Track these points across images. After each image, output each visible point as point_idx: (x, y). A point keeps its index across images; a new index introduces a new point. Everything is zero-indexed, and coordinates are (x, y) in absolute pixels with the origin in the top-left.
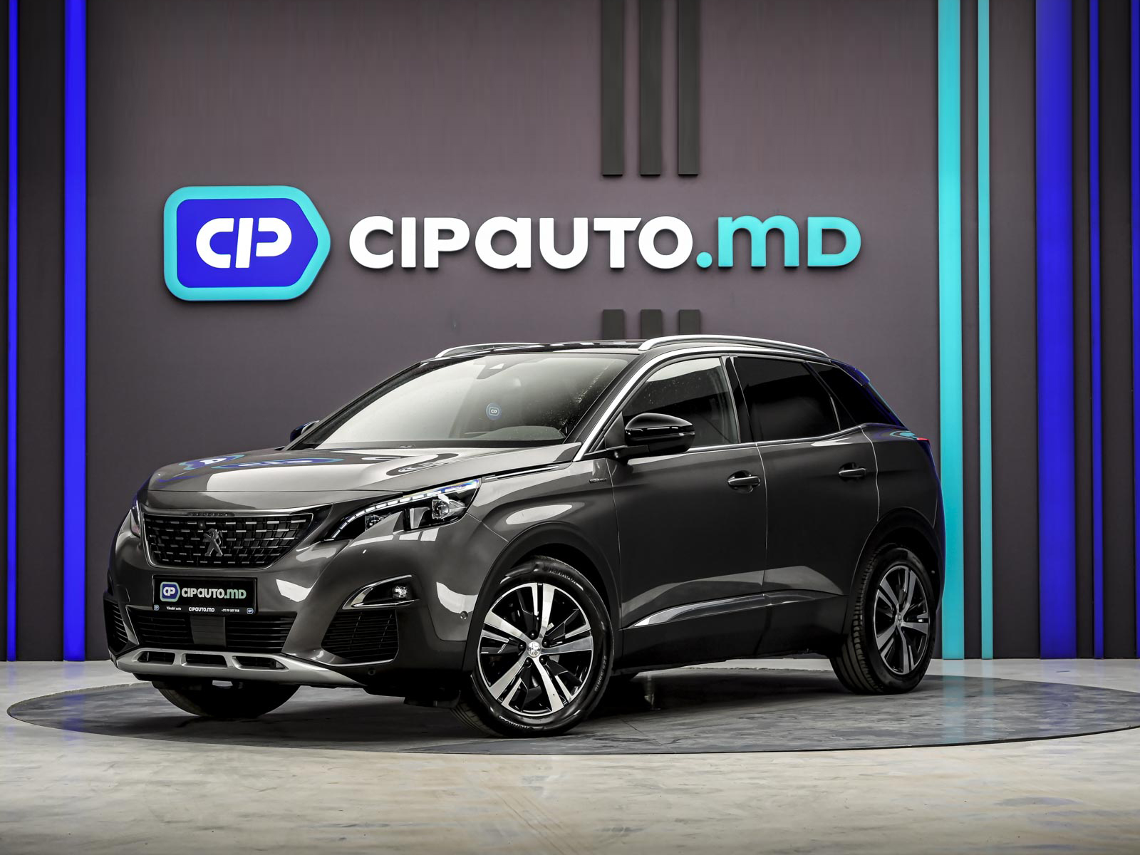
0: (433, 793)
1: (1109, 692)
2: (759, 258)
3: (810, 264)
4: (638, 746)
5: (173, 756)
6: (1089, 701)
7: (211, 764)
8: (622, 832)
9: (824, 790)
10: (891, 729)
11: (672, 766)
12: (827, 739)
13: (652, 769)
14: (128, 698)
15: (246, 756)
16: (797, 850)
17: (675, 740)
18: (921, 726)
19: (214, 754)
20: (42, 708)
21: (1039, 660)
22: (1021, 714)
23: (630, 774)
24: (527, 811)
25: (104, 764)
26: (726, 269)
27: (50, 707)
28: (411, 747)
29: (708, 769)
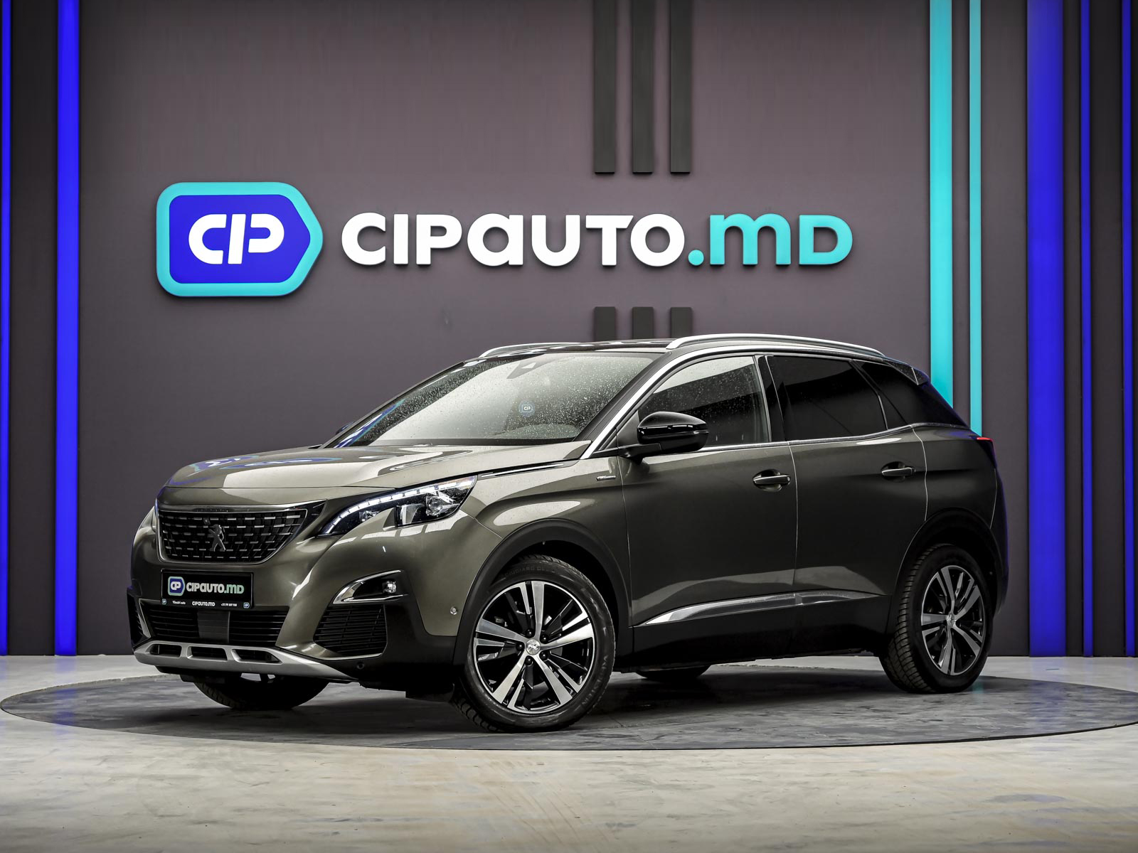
0: (426, 789)
1: (1101, 691)
2: (750, 256)
3: (802, 262)
4: (621, 742)
5: (166, 750)
6: (1079, 700)
7: (203, 758)
8: (614, 828)
9: (815, 786)
10: (877, 726)
11: (663, 762)
12: (811, 736)
13: (644, 765)
14: (122, 692)
15: (239, 750)
16: (789, 846)
17: (660, 736)
18: (907, 723)
19: (206, 749)
20: (35, 701)
21: (1028, 658)
22: (1009, 712)
23: (621, 770)
24: (519, 806)
25: (96, 758)
26: (717, 267)
27: (43, 701)
28: (395, 742)
29: (699, 766)
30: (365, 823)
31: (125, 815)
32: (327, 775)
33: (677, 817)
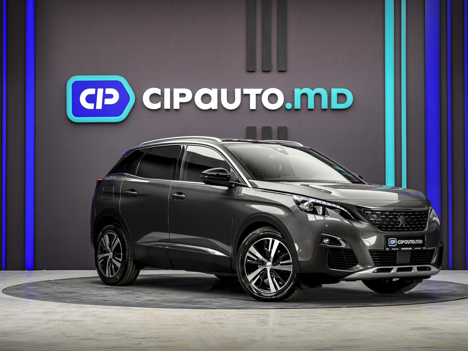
0: (177, 325)
3: (332, 108)
7: (85, 313)
9: (337, 324)
23: (258, 317)
26: (297, 110)
29: (290, 315)
30: (152, 339)
31: (53, 336)
32: (137, 320)
33: (281, 337)
